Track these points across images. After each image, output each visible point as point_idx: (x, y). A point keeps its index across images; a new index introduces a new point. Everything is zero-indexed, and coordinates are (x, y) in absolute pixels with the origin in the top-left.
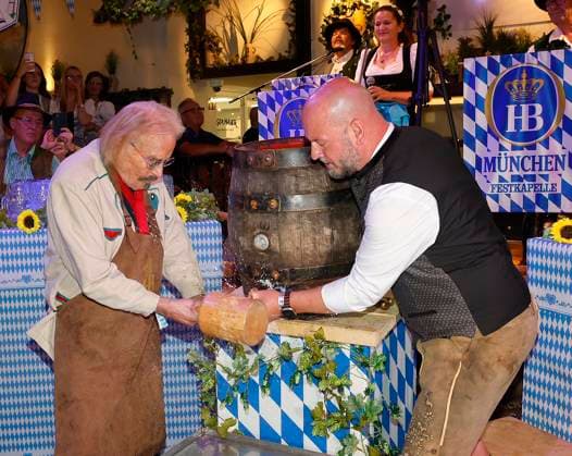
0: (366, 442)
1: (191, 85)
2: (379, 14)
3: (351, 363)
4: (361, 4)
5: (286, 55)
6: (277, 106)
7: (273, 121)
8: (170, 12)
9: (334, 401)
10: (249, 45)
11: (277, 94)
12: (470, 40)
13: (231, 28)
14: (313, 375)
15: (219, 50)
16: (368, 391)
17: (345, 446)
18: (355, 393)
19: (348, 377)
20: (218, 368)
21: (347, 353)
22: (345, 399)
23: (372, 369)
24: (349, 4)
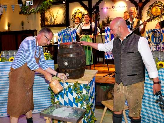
0: (86, 104)
2: (85, 16)
3: (83, 88)
4: (81, 12)
5: (64, 23)
6: (62, 35)
7: (61, 38)
8: (38, 12)
9: (80, 96)
10: (55, 20)
11: (62, 32)
12: (104, 21)
13: (51, 17)
14: (75, 90)
15: (48, 21)
16: (86, 93)
17: (82, 105)
18: (84, 94)
19: (82, 90)
21: (82, 86)
22: (82, 95)
23: (87, 89)
24: (78, 12)
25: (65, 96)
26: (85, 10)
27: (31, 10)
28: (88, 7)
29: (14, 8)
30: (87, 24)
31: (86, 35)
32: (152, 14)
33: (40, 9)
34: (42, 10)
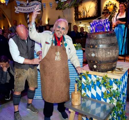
0: (116, 101)
1: (75, 22)
3: (113, 83)
4: (112, 4)
5: (95, 15)
6: (95, 26)
8: (71, 7)
9: (109, 91)
10: (87, 14)
11: (95, 23)
13: (84, 11)
14: (104, 85)
15: (81, 15)
16: (117, 89)
17: (111, 101)
18: (114, 90)
19: (112, 86)
20: (82, 82)
21: (112, 80)
22: (111, 91)
23: (118, 84)
24: (109, 4)
25: (93, 90)
26: (117, 1)
27: (66, 5)
29: (51, 5)
34: (75, 4)
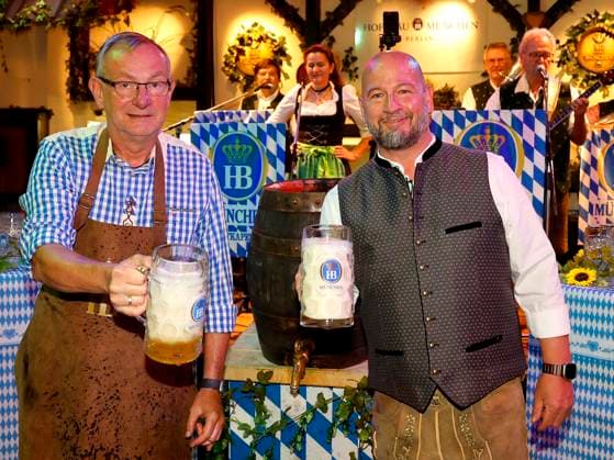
2: (312, 55)
4: (267, 37)
5: (185, 82)
27: (35, 9)
28: (303, 14)
30: (320, 91)
31: (314, 143)
32: (581, 67)
33: (83, 8)
